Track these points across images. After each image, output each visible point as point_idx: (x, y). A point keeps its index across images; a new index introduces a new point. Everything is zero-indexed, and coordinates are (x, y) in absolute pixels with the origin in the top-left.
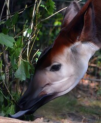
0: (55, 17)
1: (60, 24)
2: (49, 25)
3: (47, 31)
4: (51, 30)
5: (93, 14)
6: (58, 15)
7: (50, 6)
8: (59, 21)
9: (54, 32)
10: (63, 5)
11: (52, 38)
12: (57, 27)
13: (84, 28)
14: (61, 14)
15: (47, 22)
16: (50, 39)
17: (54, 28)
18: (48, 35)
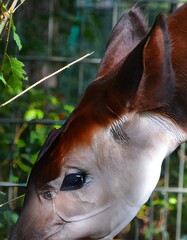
0: (27, 100)
1: (40, 115)
2: (13, 120)
3: (9, 135)
4: (19, 132)
5: (166, 42)
6: (34, 93)
7: (11, 73)
8: (36, 108)
9: (25, 136)
10: (45, 69)
11: (23, 151)
12: (34, 123)
13: (144, 78)
14: (41, 92)
15: (8, 113)
16: (17, 154)
17: (25, 126)
18: (11, 145)
